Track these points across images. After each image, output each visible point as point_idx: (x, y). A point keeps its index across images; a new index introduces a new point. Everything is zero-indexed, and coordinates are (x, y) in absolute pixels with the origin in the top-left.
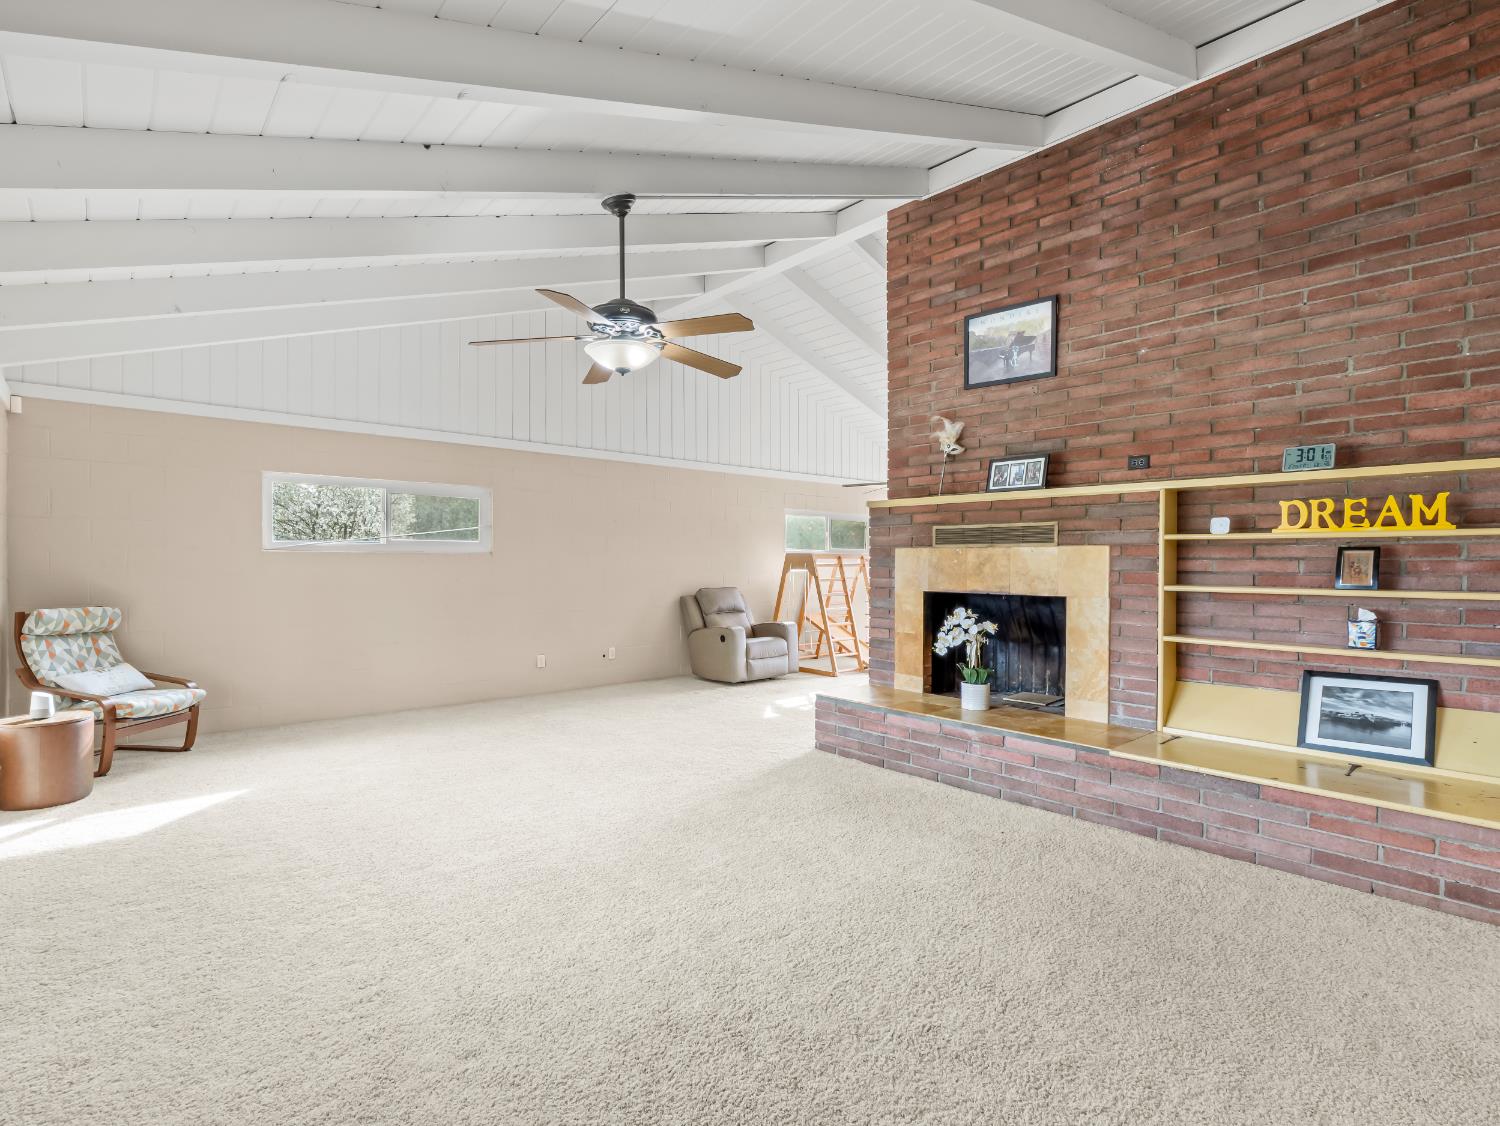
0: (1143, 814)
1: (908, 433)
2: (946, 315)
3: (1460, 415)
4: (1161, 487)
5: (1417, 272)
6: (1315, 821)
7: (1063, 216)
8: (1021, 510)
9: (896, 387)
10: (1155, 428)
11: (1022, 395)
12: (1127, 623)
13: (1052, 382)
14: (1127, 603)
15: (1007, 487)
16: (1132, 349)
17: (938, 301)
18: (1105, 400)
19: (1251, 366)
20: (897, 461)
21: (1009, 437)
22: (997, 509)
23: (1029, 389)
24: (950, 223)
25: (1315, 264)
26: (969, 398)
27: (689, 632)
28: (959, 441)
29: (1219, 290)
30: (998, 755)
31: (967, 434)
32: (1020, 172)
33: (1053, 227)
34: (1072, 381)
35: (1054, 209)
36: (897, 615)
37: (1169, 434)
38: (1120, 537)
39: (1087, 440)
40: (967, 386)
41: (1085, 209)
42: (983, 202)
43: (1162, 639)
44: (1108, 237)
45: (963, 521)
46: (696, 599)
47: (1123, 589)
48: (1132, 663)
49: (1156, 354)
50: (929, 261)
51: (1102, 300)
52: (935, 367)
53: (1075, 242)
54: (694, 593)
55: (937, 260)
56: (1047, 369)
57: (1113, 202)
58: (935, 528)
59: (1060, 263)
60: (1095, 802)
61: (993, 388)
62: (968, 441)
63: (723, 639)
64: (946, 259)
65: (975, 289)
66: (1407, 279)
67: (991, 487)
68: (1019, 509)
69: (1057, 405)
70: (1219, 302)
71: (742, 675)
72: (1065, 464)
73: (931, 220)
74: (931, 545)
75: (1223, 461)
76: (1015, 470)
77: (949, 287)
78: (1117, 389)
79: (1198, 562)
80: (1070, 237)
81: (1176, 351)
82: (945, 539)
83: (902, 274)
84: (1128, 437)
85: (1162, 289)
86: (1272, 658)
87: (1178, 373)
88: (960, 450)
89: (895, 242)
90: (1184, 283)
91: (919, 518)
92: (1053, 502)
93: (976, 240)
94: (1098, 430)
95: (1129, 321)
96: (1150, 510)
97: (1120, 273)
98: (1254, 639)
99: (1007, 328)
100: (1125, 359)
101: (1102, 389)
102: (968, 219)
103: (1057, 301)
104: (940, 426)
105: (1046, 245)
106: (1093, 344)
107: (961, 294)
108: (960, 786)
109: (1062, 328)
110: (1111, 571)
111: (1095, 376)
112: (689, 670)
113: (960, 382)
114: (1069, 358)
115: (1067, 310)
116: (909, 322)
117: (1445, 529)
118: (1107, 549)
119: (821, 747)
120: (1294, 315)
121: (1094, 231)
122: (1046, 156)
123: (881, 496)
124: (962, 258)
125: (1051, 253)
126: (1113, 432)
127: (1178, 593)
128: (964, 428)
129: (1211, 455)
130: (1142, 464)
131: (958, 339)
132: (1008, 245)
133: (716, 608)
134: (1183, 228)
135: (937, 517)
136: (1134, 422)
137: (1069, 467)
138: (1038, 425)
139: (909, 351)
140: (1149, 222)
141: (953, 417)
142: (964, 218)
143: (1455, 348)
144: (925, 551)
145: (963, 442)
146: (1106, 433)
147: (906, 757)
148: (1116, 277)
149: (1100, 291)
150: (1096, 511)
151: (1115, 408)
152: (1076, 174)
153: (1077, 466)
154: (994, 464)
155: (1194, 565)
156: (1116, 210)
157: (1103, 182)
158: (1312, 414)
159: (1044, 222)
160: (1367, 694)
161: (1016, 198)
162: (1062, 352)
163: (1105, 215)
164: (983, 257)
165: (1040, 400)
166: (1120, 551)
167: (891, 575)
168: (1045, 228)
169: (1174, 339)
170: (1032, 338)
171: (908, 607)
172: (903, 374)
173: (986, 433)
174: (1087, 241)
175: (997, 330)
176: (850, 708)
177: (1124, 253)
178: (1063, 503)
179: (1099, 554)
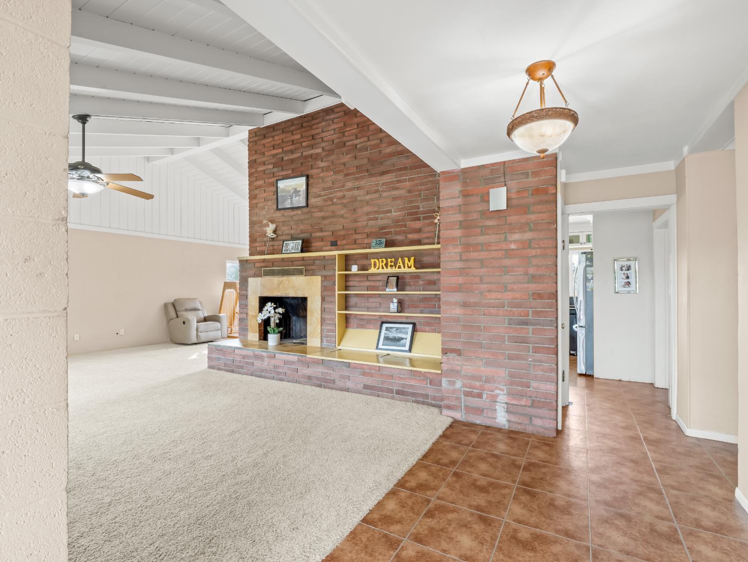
0: (318, 379)
1: (256, 227)
2: (270, 178)
3: (419, 231)
4: (336, 253)
5: (410, 180)
6: (364, 374)
7: (309, 143)
8: (293, 262)
9: (252, 207)
10: (339, 230)
11: (297, 214)
12: (327, 306)
13: (306, 210)
14: (327, 299)
15: (289, 252)
16: (331, 199)
17: (267, 172)
18: (324, 218)
19: (367, 209)
20: (253, 240)
21: (292, 231)
22: (285, 261)
23: (299, 212)
24: (271, 139)
25: (384, 173)
26: (278, 214)
27: (169, 320)
28: (275, 232)
29: (356, 179)
30: (273, 362)
31: (278, 229)
32: (296, 122)
33: (306, 147)
34: (313, 210)
35: (307, 140)
36: (249, 307)
37: (343, 233)
38: (324, 273)
39: (318, 234)
40: (278, 209)
41: (317, 141)
42: (283, 132)
43: (337, 312)
44: (324, 154)
45: (273, 266)
46: (173, 305)
47: (325, 293)
48: (328, 322)
49: (339, 201)
50: (263, 154)
51: (322, 178)
52: (266, 200)
53: (314, 154)
54: (172, 301)
55: (267, 154)
56: (304, 204)
57: (326, 140)
58: (263, 269)
59: (309, 162)
60: (304, 376)
61: (287, 211)
62: (279, 232)
63: (184, 323)
64: (270, 154)
65: (280, 168)
66: (406, 182)
67: (283, 252)
68: (292, 261)
69: (308, 219)
70: (357, 184)
71: (194, 340)
72: (311, 243)
73: (265, 137)
74: (261, 276)
75: (358, 244)
76: (292, 245)
77: (271, 166)
78: (327, 214)
79: (352, 282)
80: (312, 152)
81: (345, 201)
82: (267, 273)
83: (254, 158)
84: (329, 233)
85: (340, 177)
86: (373, 317)
87: (345, 210)
88: (274, 236)
89: (251, 144)
90: (347, 175)
91: (257, 265)
92: (303, 259)
93: (280, 148)
94: (321, 230)
95: (330, 188)
96: (333, 262)
97: (327, 169)
98: (368, 311)
99: (291, 186)
100: (329, 203)
101: (322, 214)
102: (278, 139)
103: (308, 177)
104: (268, 226)
105: (304, 154)
106: (319, 196)
107: (275, 170)
108: (260, 377)
109: (309, 188)
110: (322, 286)
111: (320, 209)
112: (169, 340)
113: (275, 207)
114: (312, 201)
115: (311, 181)
116: (257, 180)
117: (413, 270)
118: (320, 277)
119: (210, 367)
120: (377, 191)
121: (319, 150)
122: (305, 117)
123: (246, 255)
124: (276, 155)
125: (306, 157)
126: (326, 231)
127: (346, 294)
128: (276, 227)
129: (355, 242)
130: (334, 244)
131: (274, 189)
132: (292, 152)
133: (183, 308)
134: (347, 154)
135: (263, 264)
136: (332, 228)
137: (313, 244)
138: (302, 227)
139: (257, 192)
140: (337, 150)
141: (272, 222)
142: (276, 138)
143: (418, 207)
144: (259, 278)
145: (276, 233)
146: (324, 231)
147: (242, 367)
148: (327, 170)
149: (322, 175)
150: (317, 262)
151: (327, 222)
152: (314, 127)
153: (316, 244)
154: (285, 242)
155: (350, 283)
156: (326, 144)
157: (323, 132)
158: (383, 228)
159: (304, 144)
160: (397, 329)
161: (294, 132)
162: (310, 198)
163: (323, 145)
164: (283, 155)
165: (303, 217)
166: (325, 278)
167: (247, 290)
168: (304, 147)
169: (344, 197)
170: (299, 191)
171: (253, 304)
172: (254, 201)
173: (284, 229)
174: (317, 154)
175: (288, 186)
176: (220, 348)
177: (328, 161)
178: (307, 259)
179: (318, 279)
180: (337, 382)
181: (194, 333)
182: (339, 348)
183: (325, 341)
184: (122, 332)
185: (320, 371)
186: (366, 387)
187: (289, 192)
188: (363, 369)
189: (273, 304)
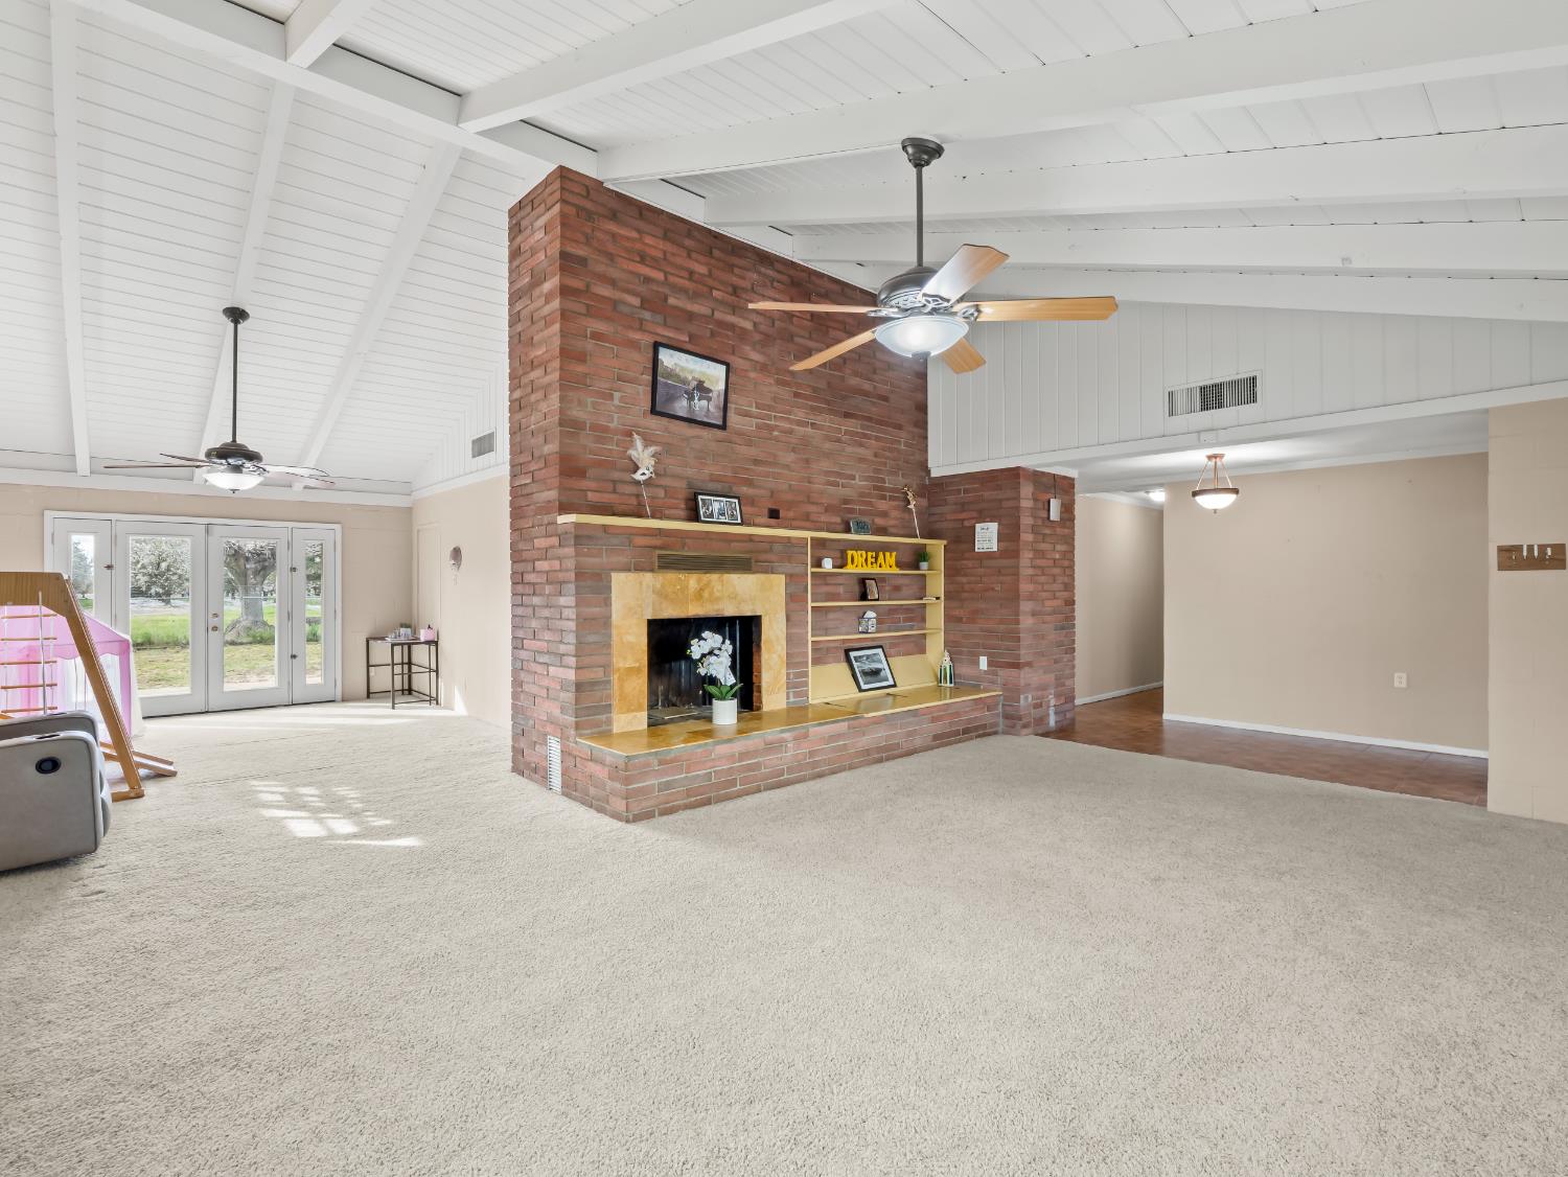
2: (630, 327)
3: (884, 514)
4: (807, 535)
5: (877, 439)
7: (728, 298)
8: (729, 542)
10: (782, 491)
11: (698, 437)
12: (794, 631)
13: (719, 433)
14: (792, 617)
15: (714, 519)
16: (770, 429)
17: (622, 308)
18: (756, 462)
19: (825, 465)
21: (688, 472)
22: (711, 539)
23: (704, 433)
24: (635, 234)
25: (847, 415)
26: (654, 423)
29: (813, 409)
32: (697, 235)
33: (722, 302)
34: (735, 439)
35: (722, 288)
37: (789, 497)
38: (789, 568)
39: (744, 490)
40: (655, 411)
42: (665, 237)
43: (810, 639)
44: (757, 336)
45: (683, 548)
47: (792, 606)
48: (796, 660)
49: (782, 438)
50: (612, 258)
51: (754, 383)
53: (737, 326)
55: (620, 263)
56: (718, 422)
59: (728, 337)
61: (675, 422)
65: (660, 318)
66: (874, 440)
67: (701, 518)
68: (729, 540)
69: (724, 454)
70: (812, 419)
73: (614, 216)
75: (813, 521)
76: (715, 505)
78: (762, 455)
80: (734, 319)
81: (793, 440)
82: (668, 564)
83: (577, 251)
84: (768, 494)
85: (785, 393)
86: (832, 645)
87: (793, 456)
90: (796, 395)
91: (639, 540)
92: (751, 538)
93: (661, 270)
94: (750, 484)
95: (769, 407)
96: (803, 550)
97: (764, 368)
98: (826, 635)
100: (766, 434)
101: (753, 452)
102: (652, 244)
103: (728, 368)
105: (718, 315)
106: (749, 415)
107: (647, 315)
109: (731, 392)
110: (786, 594)
111: (749, 440)
113: (647, 406)
114: (733, 419)
115: (733, 379)
116: (589, 312)
118: (784, 576)
120: (838, 440)
122: (715, 237)
124: (647, 279)
125: (720, 324)
126: (760, 487)
129: (807, 517)
130: (774, 515)
131: (646, 360)
132: (687, 294)
135: (655, 542)
136: (771, 483)
138: (712, 468)
139: (587, 345)
142: (649, 240)
143: (883, 481)
144: (649, 576)
146: (756, 487)
148: (761, 370)
149: (753, 375)
150: (774, 548)
151: (761, 470)
152: (736, 270)
154: (698, 496)
158: (846, 501)
159: (715, 293)
160: (868, 657)
161: (694, 255)
164: (667, 291)
165: (714, 447)
166: (790, 577)
168: (717, 300)
169: (791, 432)
170: (709, 390)
173: (670, 463)
174: (745, 330)
175: (683, 369)
177: (765, 355)
178: (758, 539)
179: (778, 582)
183: (791, 695)
187: (684, 382)
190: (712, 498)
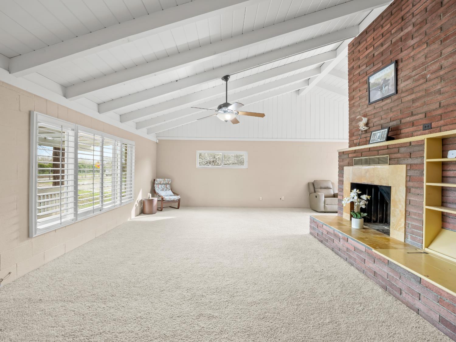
0: (383, 279)
1: (354, 124)
2: (364, 77)
4: (424, 137)
7: (399, 26)
8: (378, 151)
9: (351, 106)
10: (434, 110)
11: (387, 104)
12: (412, 199)
13: (395, 97)
14: (413, 190)
15: (375, 142)
16: (424, 76)
17: (361, 73)
18: (414, 101)
20: (351, 135)
21: (382, 121)
22: (372, 151)
23: (389, 101)
24: (365, 42)
26: (371, 108)
27: (310, 194)
28: (367, 125)
30: (346, 244)
31: (370, 122)
32: (385, 14)
33: (396, 32)
34: (403, 95)
35: (396, 25)
36: (344, 190)
37: (439, 112)
38: (410, 161)
39: (408, 119)
40: (370, 103)
41: (407, 20)
42: (374, 31)
43: (425, 207)
44: (415, 29)
45: (362, 156)
46: (313, 184)
47: (411, 184)
48: (413, 216)
49: (434, 76)
50: (359, 59)
51: (413, 57)
52: (360, 98)
53: (403, 36)
54: (313, 182)
55: (361, 57)
56: (393, 91)
57: (417, 13)
58: (354, 159)
59: (398, 46)
61: (377, 103)
62: (371, 125)
63: (316, 197)
64: (364, 56)
65: (372, 65)
67: (370, 142)
69: (398, 105)
71: (323, 210)
73: (360, 43)
74: (353, 166)
76: (378, 134)
77: (364, 67)
78: (419, 95)
79: (452, 172)
80: (402, 34)
81: (442, 73)
82: (357, 163)
83: (352, 65)
84: (422, 116)
85: (435, 46)
87: (443, 83)
88: (366, 128)
89: (350, 55)
90: (445, 40)
91: (350, 155)
92: (388, 147)
93: (372, 46)
94: (412, 114)
95: (423, 64)
96: (421, 148)
97: (419, 44)
100: (422, 81)
101: (413, 96)
102: (370, 40)
103: (397, 62)
105: (394, 41)
106: (410, 78)
107: (368, 68)
109: (399, 73)
110: (407, 176)
111: (411, 91)
112: (309, 206)
113: (367, 102)
114: (401, 85)
115: (401, 65)
116: (354, 83)
118: (405, 166)
121: (410, 28)
122: (394, 4)
123: (346, 147)
124: (368, 54)
125: (395, 43)
126: (418, 114)
127: (442, 187)
128: (368, 120)
130: (428, 128)
131: (366, 86)
132: (382, 45)
133: (319, 187)
134: (444, 14)
135: (355, 155)
136: (425, 109)
137: (402, 131)
138: (391, 115)
139: (354, 93)
140: (430, 17)
141: (365, 116)
142: (368, 39)
144: (351, 167)
145: (369, 125)
146: (415, 115)
147: (327, 241)
148: (419, 46)
149: (412, 54)
150: (402, 150)
151: (418, 104)
152: (404, 7)
153: (404, 131)
154: (373, 133)
155: (450, 174)
156: (418, 16)
157: (413, 6)
159: (393, 31)
161: (384, 25)
162: (399, 82)
163: (414, 20)
164: (374, 52)
165: (392, 105)
166: (410, 167)
167: (343, 176)
168: (394, 33)
169: (441, 68)
170: (389, 80)
171: (346, 188)
172: (353, 102)
173: (375, 121)
174: (407, 34)
175: (378, 79)
177: (420, 34)
178: (391, 147)
179: (402, 168)
180: (404, 294)
181: (322, 205)
182: (427, 250)
183: (409, 237)
184: (283, 198)
185: (386, 270)
186: (442, 320)
187: (379, 84)
188: (441, 295)
189: (358, 190)
190: (377, 132)
